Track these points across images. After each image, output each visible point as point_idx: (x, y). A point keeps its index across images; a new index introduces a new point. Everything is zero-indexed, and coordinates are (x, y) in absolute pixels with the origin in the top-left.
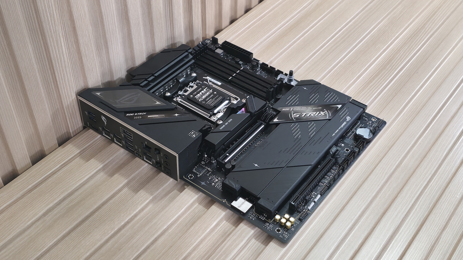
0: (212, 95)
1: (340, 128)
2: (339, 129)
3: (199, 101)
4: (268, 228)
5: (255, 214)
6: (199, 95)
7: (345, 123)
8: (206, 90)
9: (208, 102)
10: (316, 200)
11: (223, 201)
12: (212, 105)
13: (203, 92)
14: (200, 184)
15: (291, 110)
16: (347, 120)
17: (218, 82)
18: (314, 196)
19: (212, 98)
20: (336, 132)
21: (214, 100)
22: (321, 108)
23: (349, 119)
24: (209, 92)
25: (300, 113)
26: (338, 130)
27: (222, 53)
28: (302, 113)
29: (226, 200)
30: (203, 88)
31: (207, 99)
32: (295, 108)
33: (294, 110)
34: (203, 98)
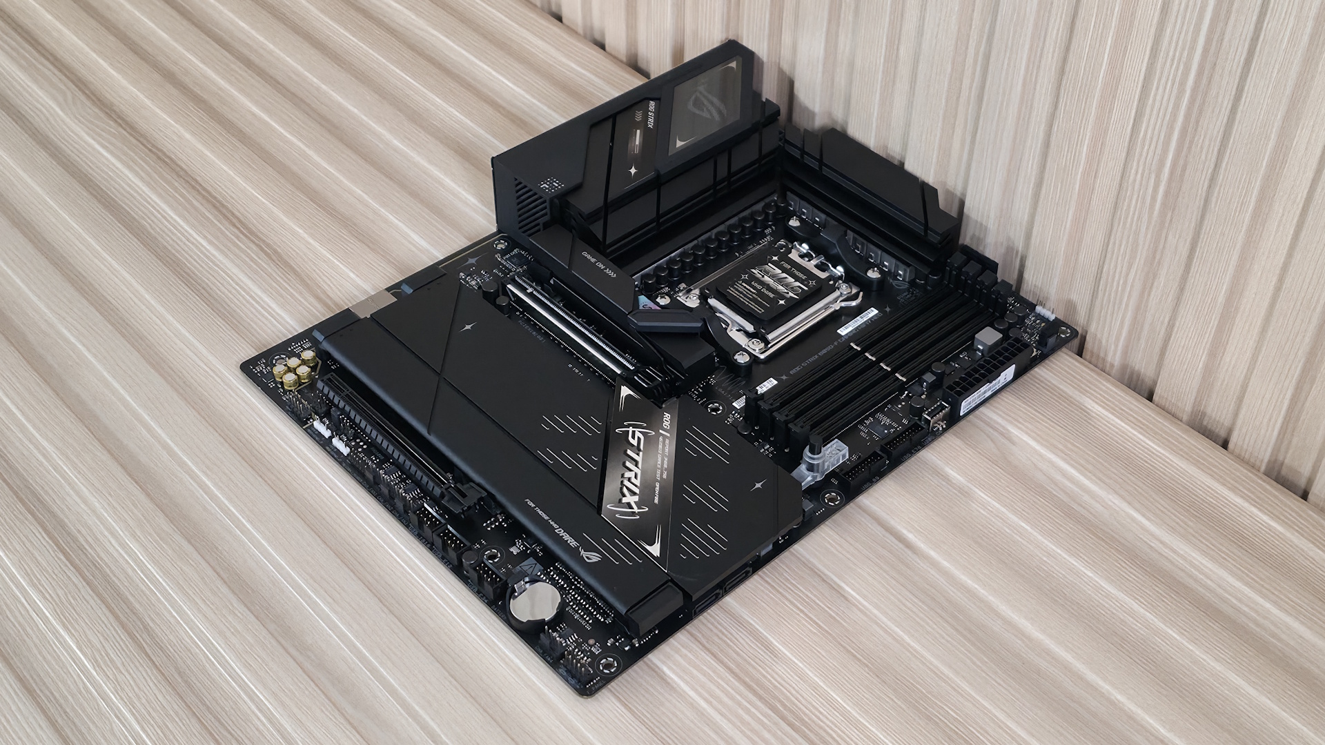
0: (772, 295)
1: (555, 525)
2: (552, 523)
3: (753, 270)
4: (294, 345)
6: (779, 270)
7: (573, 543)
8: (800, 287)
10: (336, 442)
12: (732, 291)
15: (661, 431)
16: (582, 552)
17: (850, 329)
19: (760, 293)
20: (540, 512)
22: (656, 501)
23: (587, 558)
24: (786, 291)
25: (642, 447)
26: (546, 518)
27: (983, 344)
28: (641, 453)
30: (806, 283)
31: (756, 285)
32: (667, 441)
33: (661, 439)
34: (763, 276)
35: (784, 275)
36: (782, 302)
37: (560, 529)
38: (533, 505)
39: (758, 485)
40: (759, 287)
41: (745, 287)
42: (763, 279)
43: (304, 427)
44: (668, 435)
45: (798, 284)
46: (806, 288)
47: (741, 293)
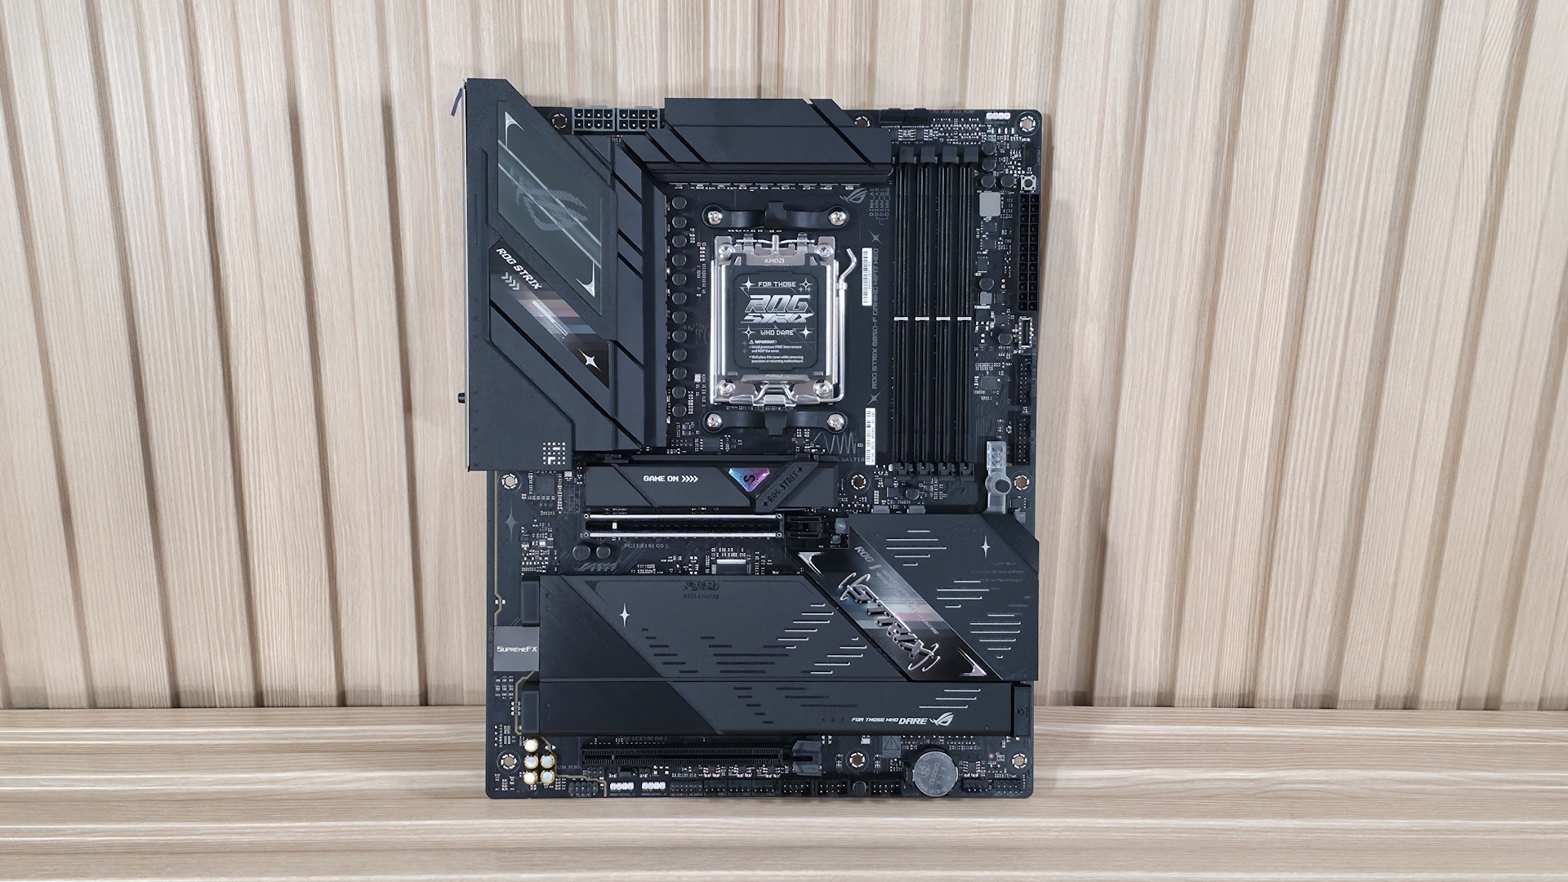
0: (791, 332)
2: (890, 720)
3: (747, 318)
4: (499, 739)
5: (514, 688)
6: (767, 298)
7: (921, 721)
8: (801, 300)
9: (757, 342)
10: (647, 786)
11: (497, 599)
12: (756, 360)
13: (786, 298)
14: (503, 517)
16: (935, 722)
17: (869, 292)
18: (656, 773)
19: (781, 340)
21: (777, 351)
22: (936, 631)
23: (943, 722)
24: (796, 316)
25: (875, 597)
29: (504, 602)
30: (801, 289)
31: (766, 332)
32: (885, 573)
33: (879, 575)
34: (762, 317)
35: (776, 298)
36: (806, 332)
37: (901, 719)
38: (862, 719)
39: (986, 547)
40: (771, 333)
41: (761, 344)
42: (764, 321)
43: (605, 795)
44: (879, 566)
45: (796, 298)
46: (808, 297)
47: (765, 354)
